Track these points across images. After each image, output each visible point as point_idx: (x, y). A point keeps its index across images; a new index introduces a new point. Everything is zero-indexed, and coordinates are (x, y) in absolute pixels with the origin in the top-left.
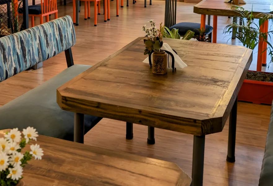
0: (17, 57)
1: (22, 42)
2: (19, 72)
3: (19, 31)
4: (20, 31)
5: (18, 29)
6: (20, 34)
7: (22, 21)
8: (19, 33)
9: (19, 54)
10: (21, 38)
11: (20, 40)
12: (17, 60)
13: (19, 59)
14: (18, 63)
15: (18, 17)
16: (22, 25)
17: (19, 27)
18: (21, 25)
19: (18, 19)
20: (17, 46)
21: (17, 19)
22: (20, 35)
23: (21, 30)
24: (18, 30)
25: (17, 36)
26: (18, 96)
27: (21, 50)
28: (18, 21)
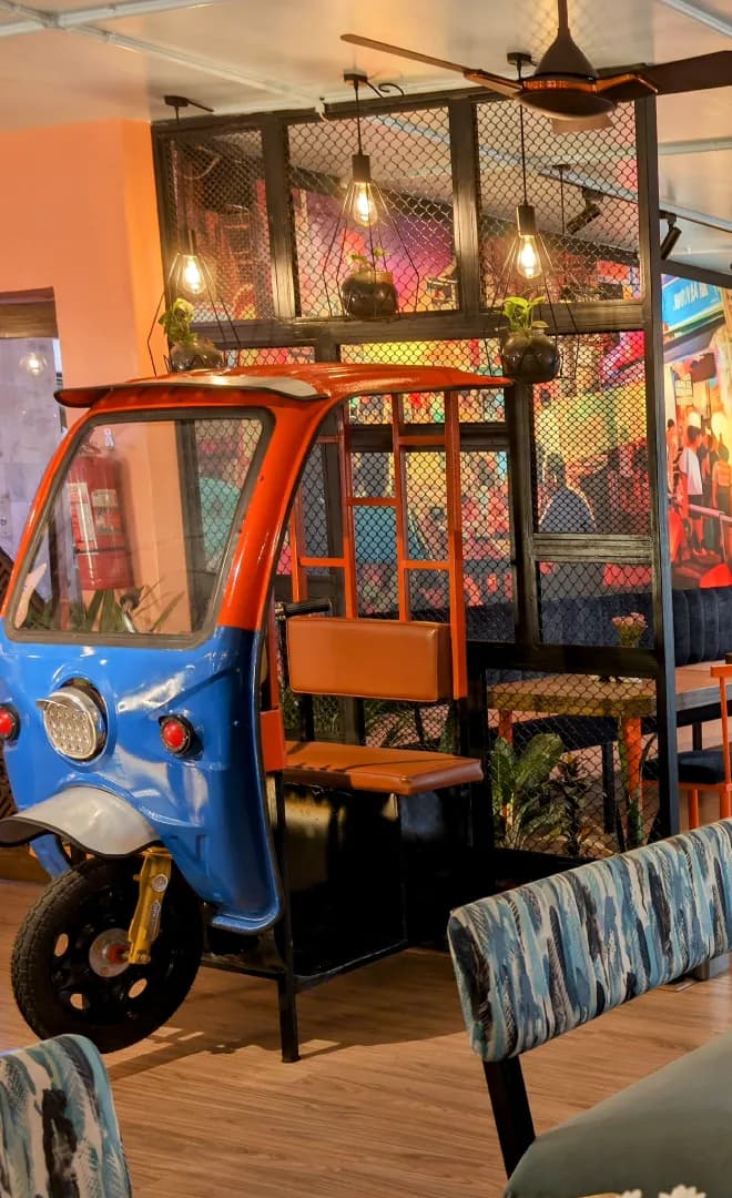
0: (636, 938)
1: (655, 883)
2: (647, 991)
3: (645, 842)
4: (649, 842)
5: (641, 834)
6: (649, 853)
7: (655, 806)
8: (645, 849)
9: (646, 924)
10: (651, 867)
11: (650, 875)
12: (637, 946)
13: (646, 943)
14: (643, 957)
15: (640, 793)
16: (655, 822)
17: (644, 830)
18: (651, 821)
19: (641, 800)
20: (636, 898)
21: (636, 801)
22: (646, 859)
23: (653, 838)
24: (640, 837)
25: (636, 862)
26: (641, 1077)
27: (653, 913)
28: (640, 808)
